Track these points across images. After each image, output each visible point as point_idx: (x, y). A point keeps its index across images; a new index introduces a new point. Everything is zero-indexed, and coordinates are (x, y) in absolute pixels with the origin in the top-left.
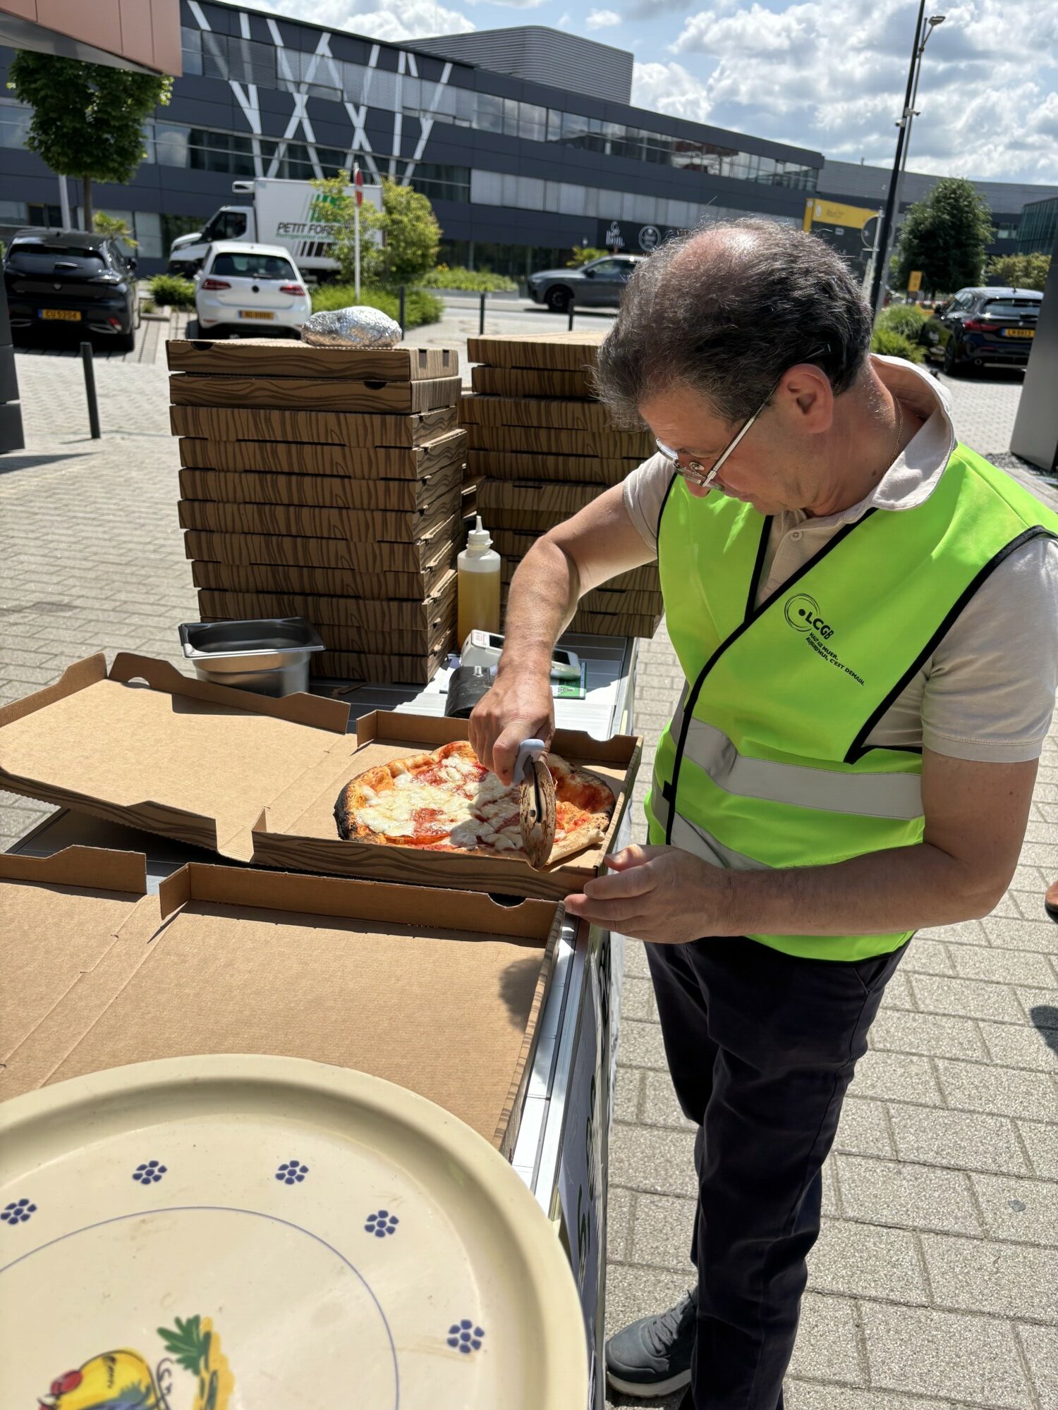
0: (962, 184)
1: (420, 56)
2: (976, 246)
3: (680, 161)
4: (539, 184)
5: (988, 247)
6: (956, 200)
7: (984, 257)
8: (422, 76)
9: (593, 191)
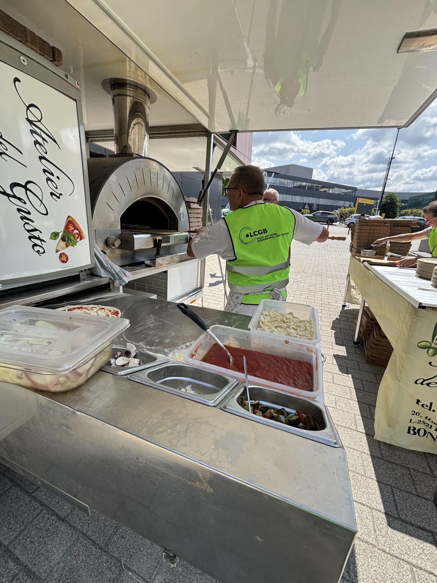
0: (393, 193)
1: (267, 172)
2: (397, 207)
3: (322, 190)
4: (291, 196)
5: (400, 207)
6: (392, 197)
7: (399, 210)
8: (268, 176)
9: (303, 197)
